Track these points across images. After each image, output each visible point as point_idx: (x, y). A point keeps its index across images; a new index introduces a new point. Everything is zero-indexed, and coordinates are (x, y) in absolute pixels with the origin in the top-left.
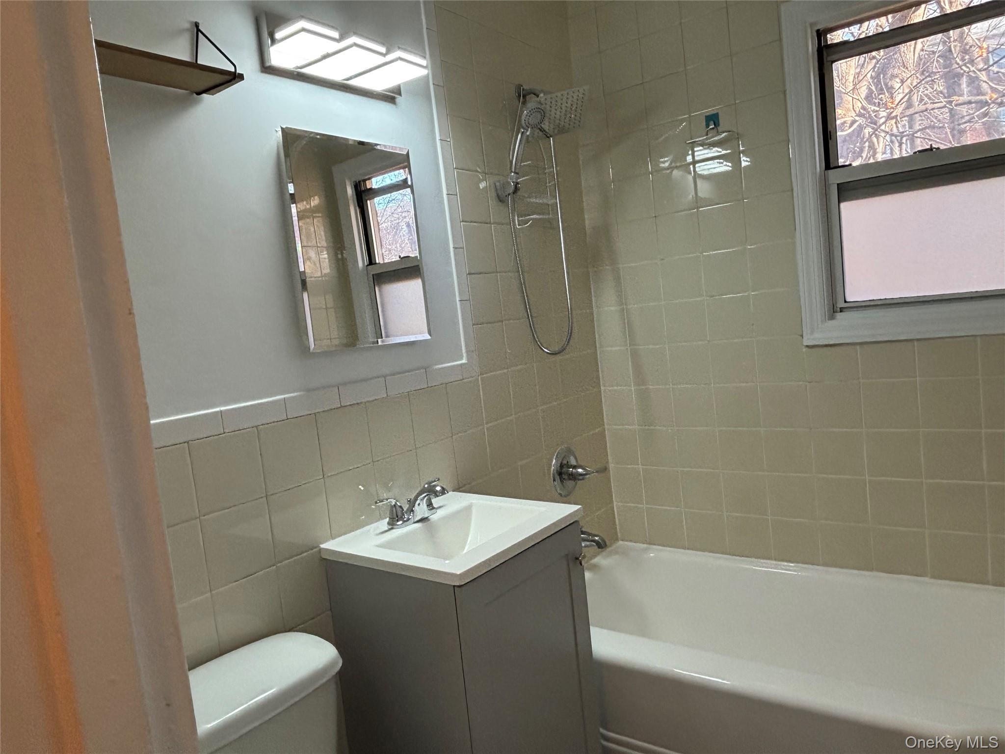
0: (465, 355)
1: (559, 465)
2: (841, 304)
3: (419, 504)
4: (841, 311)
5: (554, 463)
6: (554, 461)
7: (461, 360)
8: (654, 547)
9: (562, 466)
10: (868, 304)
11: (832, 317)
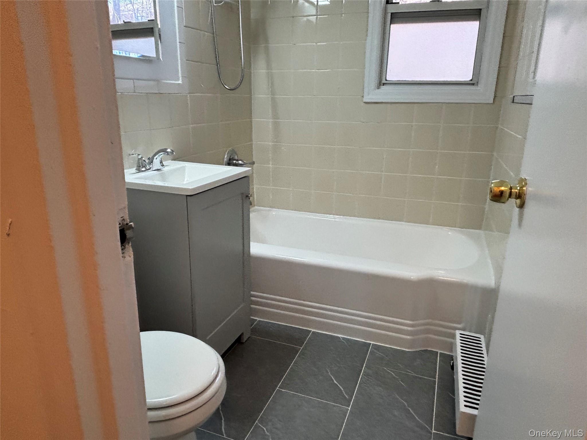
0: (180, 78)
1: (229, 158)
2: (384, 81)
3: (156, 159)
4: (383, 85)
5: (226, 157)
6: (226, 156)
7: (178, 81)
8: (274, 209)
9: (230, 160)
10: (397, 82)
11: (378, 88)
